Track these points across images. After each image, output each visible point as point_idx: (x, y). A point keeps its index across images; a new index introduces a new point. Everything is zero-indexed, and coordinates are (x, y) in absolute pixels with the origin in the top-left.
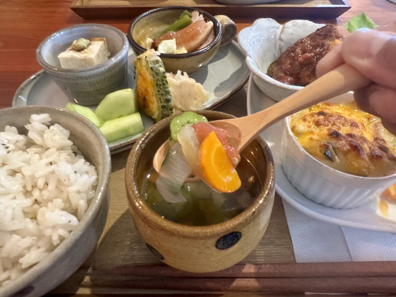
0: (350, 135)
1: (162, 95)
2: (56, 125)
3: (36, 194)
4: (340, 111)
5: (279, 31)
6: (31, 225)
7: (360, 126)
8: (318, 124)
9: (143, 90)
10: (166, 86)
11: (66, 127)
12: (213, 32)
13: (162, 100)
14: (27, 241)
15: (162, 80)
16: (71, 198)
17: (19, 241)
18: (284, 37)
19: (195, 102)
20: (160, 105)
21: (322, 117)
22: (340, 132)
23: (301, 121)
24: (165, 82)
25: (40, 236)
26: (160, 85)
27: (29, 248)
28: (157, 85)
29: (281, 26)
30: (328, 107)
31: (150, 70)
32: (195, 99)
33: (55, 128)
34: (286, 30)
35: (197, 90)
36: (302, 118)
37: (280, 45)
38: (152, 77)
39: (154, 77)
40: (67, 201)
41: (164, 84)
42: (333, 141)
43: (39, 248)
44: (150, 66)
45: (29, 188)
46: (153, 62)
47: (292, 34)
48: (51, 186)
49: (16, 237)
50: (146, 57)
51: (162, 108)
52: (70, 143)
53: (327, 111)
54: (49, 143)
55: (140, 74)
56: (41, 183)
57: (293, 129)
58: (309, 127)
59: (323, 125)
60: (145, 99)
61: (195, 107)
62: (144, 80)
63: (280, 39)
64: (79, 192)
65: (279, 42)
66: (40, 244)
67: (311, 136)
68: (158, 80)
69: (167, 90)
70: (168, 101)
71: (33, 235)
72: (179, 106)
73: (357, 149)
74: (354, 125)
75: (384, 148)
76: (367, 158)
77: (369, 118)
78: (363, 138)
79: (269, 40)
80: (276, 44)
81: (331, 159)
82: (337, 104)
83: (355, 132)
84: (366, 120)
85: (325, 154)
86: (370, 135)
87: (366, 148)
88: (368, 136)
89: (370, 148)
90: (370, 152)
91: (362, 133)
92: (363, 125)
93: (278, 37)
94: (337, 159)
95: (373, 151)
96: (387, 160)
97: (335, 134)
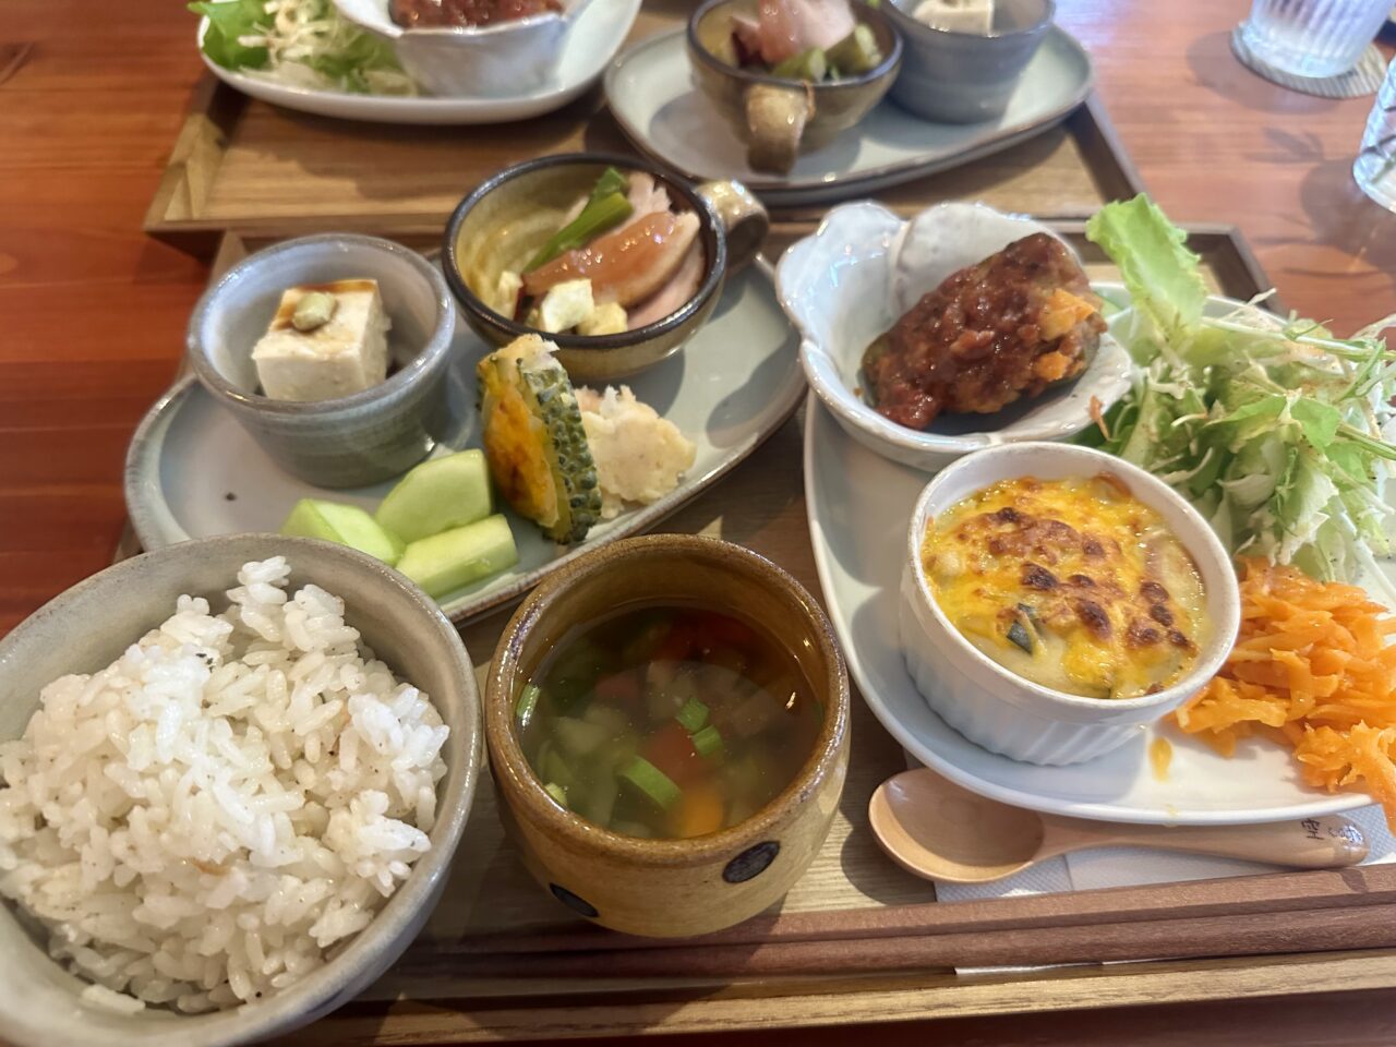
0: (1078, 581)
1: (572, 469)
2: (308, 587)
3: (308, 778)
4: (1059, 505)
6: (321, 856)
7: (1109, 550)
8: (996, 548)
9: (510, 449)
10: (581, 446)
11: (332, 589)
12: (699, 246)
13: (572, 484)
14: (316, 890)
15: (571, 430)
16: (398, 785)
17: (298, 889)
18: (912, 258)
19: (658, 474)
20: (567, 497)
21: (1008, 528)
22: (1053, 571)
23: (951, 540)
24: (577, 434)
25: (342, 878)
26: (565, 443)
27: (322, 905)
28: (557, 444)
29: (904, 226)
30: (1027, 494)
31: (535, 401)
32: (659, 466)
33: (308, 596)
34: (917, 237)
35: (663, 442)
36: (954, 532)
37: (900, 281)
38: (540, 422)
39: (547, 422)
40: (392, 790)
41: (575, 440)
42: (1034, 600)
43: (343, 904)
44: (535, 389)
45: (286, 763)
46: (542, 377)
47: (935, 250)
48: (348, 759)
50: (519, 361)
51: (573, 506)
52: (352, 634)
53: (1024, 508)
54: (302, 641)
55: (502, 407)
56: (313, 750)
57: (931, 564)
58: (973, 558)
59: (1009, 551)
60: (515, 473)
61: (657, 489)
62: (515, 422)
63: (902, 266)
64: (414, 770)
65: (895, 277)
66: (348, 894)
67: (976, 584)
68: (559, 429)
69: (583, 455)
70: (588, 485)
71: (325, 875)
72: (614, 489)
73: (1093, 621)
74: (1092, 549)
75: (1161, 614)
76: (1117, 642)
77: (1135, 526)
78: (1115, 588)
79: (866, 271)
80: (886, 280)
81: (1026, 648)
82: (1053, 483)
83: (1094, 571)
84: (1125, 530)
85: (1010, 637)
86: (1133, 574)
87: (1117, 615)
88: (1128, 579)
89: (1127, 613)
90: (1126, 626)
91: (1112, 571)
92: (1117, 546)
93: (893, 260)
94: (1041, 646)
95: (1134, 623)
96: (1164, 648)
97: (1039, 581)
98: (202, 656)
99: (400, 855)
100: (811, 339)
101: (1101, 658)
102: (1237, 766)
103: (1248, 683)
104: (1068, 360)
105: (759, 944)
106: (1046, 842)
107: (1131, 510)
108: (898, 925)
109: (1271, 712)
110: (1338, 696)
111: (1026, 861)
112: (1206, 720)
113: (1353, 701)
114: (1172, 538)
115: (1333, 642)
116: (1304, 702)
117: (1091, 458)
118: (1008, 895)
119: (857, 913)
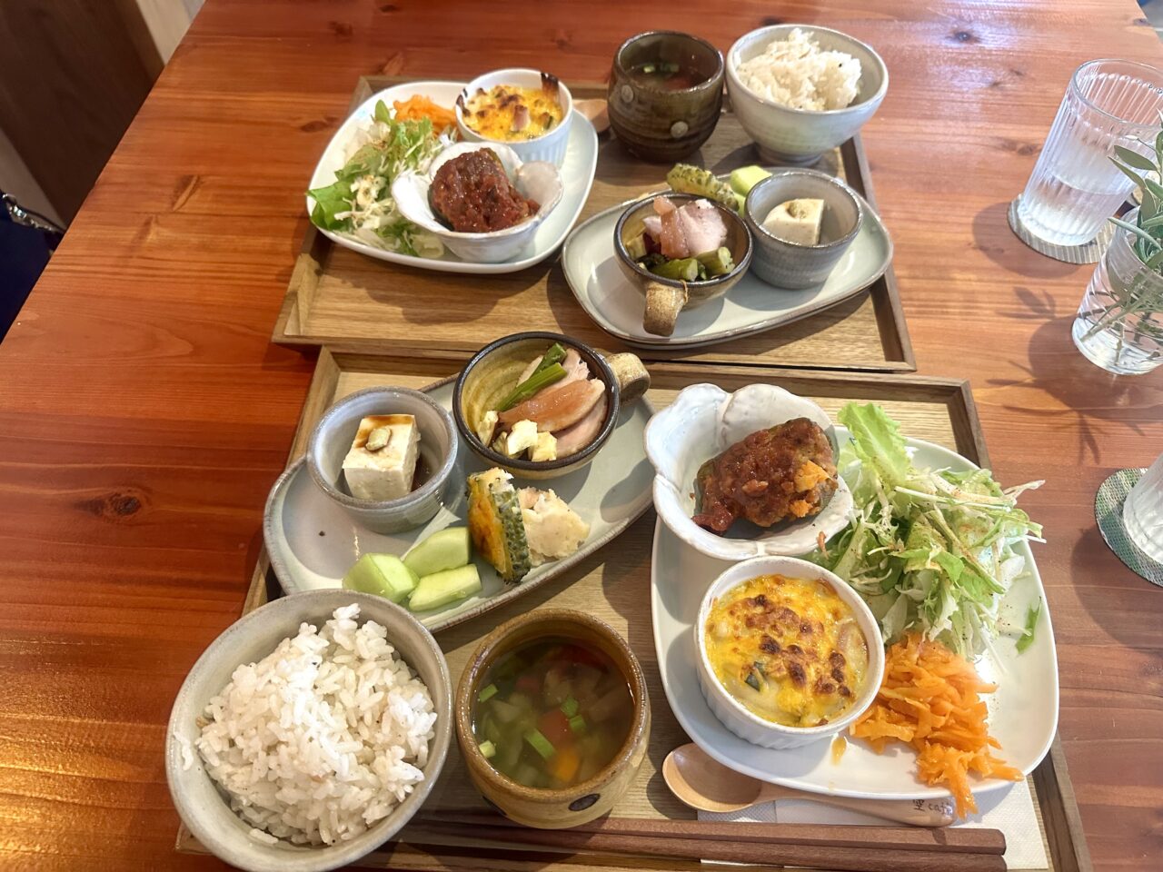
0: (794, 649)
1: (515, 548)
2: (369, 622)
3: (365, 734)
4: (793, 596)
5: (723, 407)
6: (370, 777)
7: (816, 629)
8: (750, 623)
9: (482, 526)
10: (521, 535)
11: (381, 623)
12: (604, 398)
13: (514, 556)
14: (367, 794)
15: (516, 527)
16: (410, 744)
17: (359, 793)
18: (732, 418)
19: (566, 543)
20: (512, 563)
21: (759, 610)
22: (780, 640)
23: (726, 614)
24: (519, 529)
25: (379, 789)
26: (512, 535)
27: (369, 802)
28: (508, 535)
29: (729, 396)
30: (775, 586)
31: (497, 510)
32: (567, 538)
33: (370, 627)
34: (737, 406)
35: (571, 526)
36: (728, 609)
37: (724, 429)
38: (499, 521)
39: (503, 523)
40: (406, 746)
41: (518, 533)
42: (766, 659)
43: (379, 802)
44: (498, 504)
45: (354, 724)
46: (502, 496)
47: (746, 414)
48: (386, 727)
49: (356, 789)
50: (490, 485)
51: (514, 568)
52: (391, 649)
53: (772, 598)
54: (365, 655)
55: (479, 506)
56: (368, 719)
57: (711, 628)
58: (736, 628)
59: (756, 626)
60: (483, 540)
61: (565, 551)
62: (486, 515)
63: (726, 422)
64: (419, 736)
65: (722, 427)
66: (382, 798)
67: (735, 644)
68: (509, 527)
69: (522, 540)
70: (523, 557)
71: (372, 786)
72: (539, 550)
73: (796, 675)
74: (805, 629)
75: (837, 675)
76: (809, 689)
77: (836, 615)
78: (813, 654)
79: (702, 425)
80: (716, 428)
81: (757, 688)
82: (793, 580)
83: (804, 644)
84: (830, 616)
85: (746, 682)
86: (828, 646)
87: (811, 674)
88: (823, 650)
89: (817, 672)
90: (816, 679)
91: (814, 644)
92: (822, 627)
93: (720, 417)
94: (766, 687)
95: (821, 679)
96: (836, 696)
97: (770, 647)
98: (315, 664)
99: (408, 782)
100: (661, 474)
101: (797, 698)
102: (882, 760)
103: (896, 712)
104: (810, 505)
105: (593, 833)
106: (762, 793)
107: (833, 603)
108: (672, 832)
109: (905, 732)
110: (945, 728)
111: (748, 803)
112: (867, 732)
113: (955, 732)
114: (856, 624)
115: (946, 696)
116: (925, 729)
117: (814, 571)
118: (738, 821)
119: (649, 821)
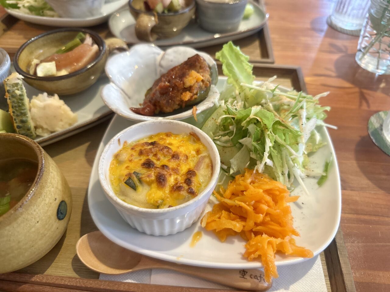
0: (163, 167)
1: (17, 115)
4: (174, 142)
5: (159, 58)
7: (182, 158)
8: (141, 153)
13: (17, 120)
15: (18, 103)
18: (164, 63)
19: (61, 123)
21: (150, 147)
23: (129, 149)
24: (21, 104)
26: (16, 107)
29: (163, 52)
30: (165, 137)
32: (61, 120)
34: (166, 57)
36: (132, 147)
41: (20, 106)
42: (144, 171)
47: (172, 61)
51: (18, 128)
57: (117, 156)
58: (132, 156)
59: (144, 155)
61: (61, 128)
63: (161, 66)
65: (159, 69)
67: (128, 164)
70: (24, 122)
73: (160, 180)
74: (175, 156)
75: (188, 181)
76: (167, 190)
77: (198, 152)
78: (176, 171)
79: (147, 66)
80: (156, 70)
81: (134, 188)
82: (176, 135)
83: (172, 164)
84: (194, 153)
85: (125, 183)
86: (188, 167)
87: (171, 180)
88: (184, 169)
89: (176, 179)
90: (173, 184)
91: (179, 165)
92: (187, 157)
94: (140, 188)
95: (177, 184)
96: (184, 193)
97: (148, 165)
101: (157, 194)
102: (225, 246)
103: (233, 214)
104: (192, 94)
107: (197, 146)
109: (237, 226)
110: (263, 223)
112: (214, 226)
113: (270, 226)
114: (209, 156)
115: (263, 201)
116: (250, 224)
117: (187, 127)
118: (125, 281)
